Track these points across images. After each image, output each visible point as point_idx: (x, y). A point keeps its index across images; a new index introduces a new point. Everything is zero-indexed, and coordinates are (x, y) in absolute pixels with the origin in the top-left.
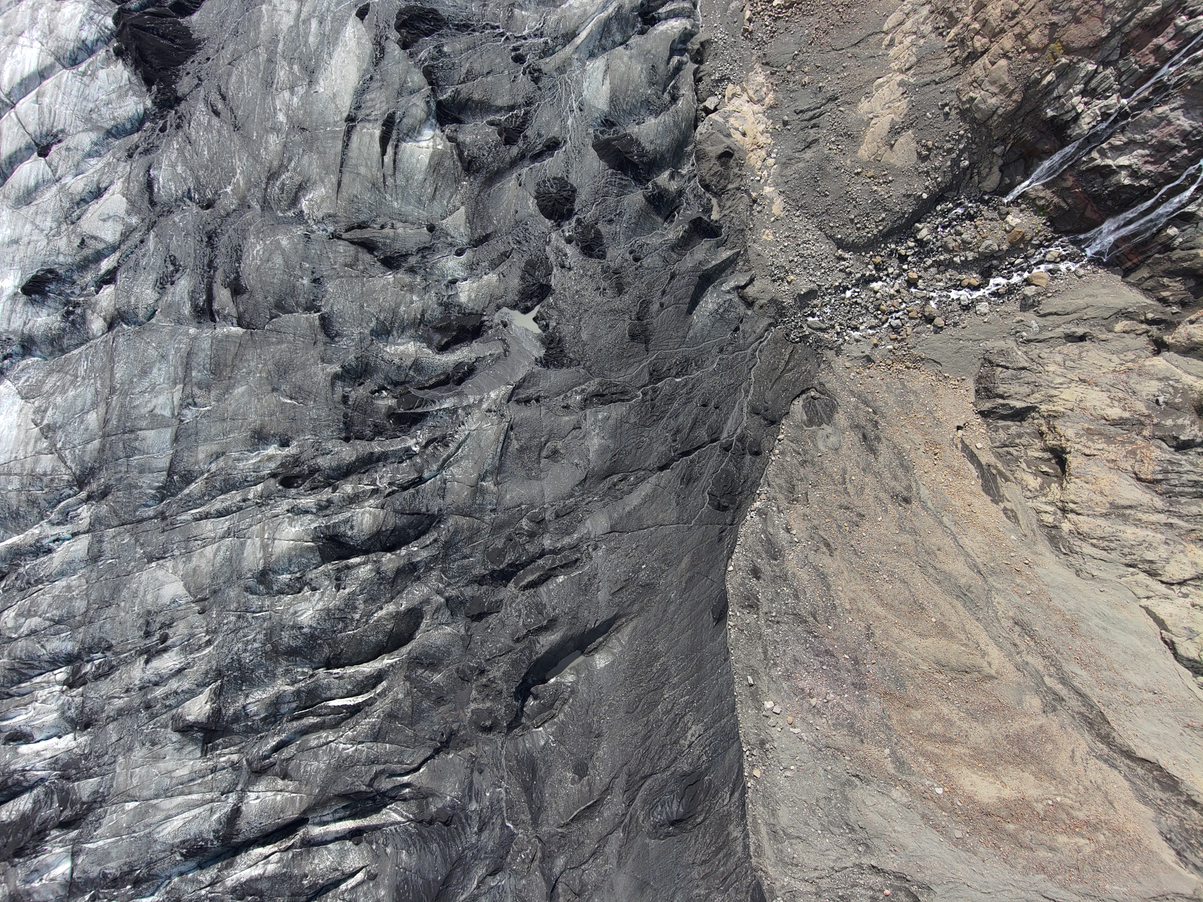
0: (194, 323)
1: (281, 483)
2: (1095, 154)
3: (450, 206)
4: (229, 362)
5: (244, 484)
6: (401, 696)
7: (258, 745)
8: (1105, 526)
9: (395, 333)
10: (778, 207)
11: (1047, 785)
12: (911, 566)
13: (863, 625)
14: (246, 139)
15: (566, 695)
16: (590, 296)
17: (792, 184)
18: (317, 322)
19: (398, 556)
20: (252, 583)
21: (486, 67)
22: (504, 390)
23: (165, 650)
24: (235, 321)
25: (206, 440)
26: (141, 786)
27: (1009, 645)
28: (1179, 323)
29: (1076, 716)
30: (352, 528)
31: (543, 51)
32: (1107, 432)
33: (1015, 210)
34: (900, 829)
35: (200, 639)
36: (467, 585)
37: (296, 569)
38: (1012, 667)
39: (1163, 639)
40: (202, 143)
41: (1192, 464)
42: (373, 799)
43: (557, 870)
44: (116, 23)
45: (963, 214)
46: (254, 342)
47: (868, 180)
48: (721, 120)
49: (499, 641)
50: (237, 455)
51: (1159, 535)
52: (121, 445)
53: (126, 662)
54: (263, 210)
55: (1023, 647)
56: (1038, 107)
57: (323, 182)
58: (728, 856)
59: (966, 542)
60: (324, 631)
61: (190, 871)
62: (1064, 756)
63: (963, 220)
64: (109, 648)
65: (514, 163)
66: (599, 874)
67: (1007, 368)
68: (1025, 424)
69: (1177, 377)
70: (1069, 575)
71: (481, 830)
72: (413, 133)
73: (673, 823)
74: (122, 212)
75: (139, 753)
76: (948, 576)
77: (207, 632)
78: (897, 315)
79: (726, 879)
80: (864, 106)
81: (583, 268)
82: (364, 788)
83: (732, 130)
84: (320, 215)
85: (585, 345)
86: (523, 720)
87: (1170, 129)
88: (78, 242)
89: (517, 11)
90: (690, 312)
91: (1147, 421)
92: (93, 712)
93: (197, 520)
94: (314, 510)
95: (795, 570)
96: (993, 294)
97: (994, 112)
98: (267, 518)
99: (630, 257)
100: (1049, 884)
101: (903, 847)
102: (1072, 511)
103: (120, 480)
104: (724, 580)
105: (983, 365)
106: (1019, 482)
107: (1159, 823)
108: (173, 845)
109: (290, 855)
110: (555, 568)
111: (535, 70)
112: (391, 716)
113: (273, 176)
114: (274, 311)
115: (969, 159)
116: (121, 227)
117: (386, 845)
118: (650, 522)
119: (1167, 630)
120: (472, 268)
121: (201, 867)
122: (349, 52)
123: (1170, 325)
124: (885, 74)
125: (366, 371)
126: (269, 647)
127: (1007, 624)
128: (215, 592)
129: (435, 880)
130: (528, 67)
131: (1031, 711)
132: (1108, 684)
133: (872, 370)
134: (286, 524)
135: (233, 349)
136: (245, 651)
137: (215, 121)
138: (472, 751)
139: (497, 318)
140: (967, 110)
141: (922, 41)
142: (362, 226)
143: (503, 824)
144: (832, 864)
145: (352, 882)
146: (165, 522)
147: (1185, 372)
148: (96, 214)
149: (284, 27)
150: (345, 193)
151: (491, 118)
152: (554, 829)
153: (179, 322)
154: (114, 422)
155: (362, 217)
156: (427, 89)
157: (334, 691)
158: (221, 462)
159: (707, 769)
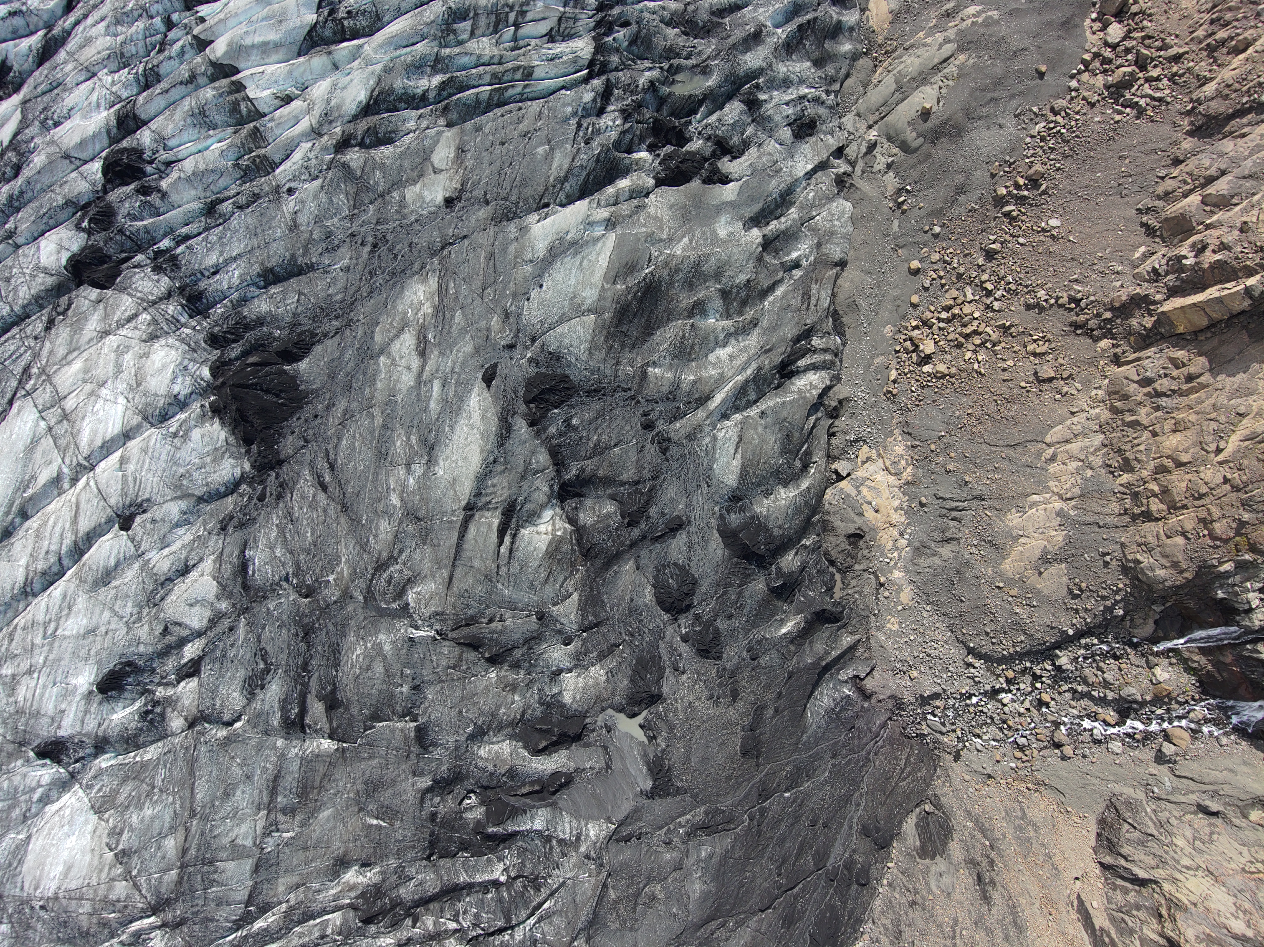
1: (361, 917)
3: (563, 590)
4: (317, 784)
9: (491, 733)
10: (906, 596)
14: (355, 523)
16: (704, 708)
17: (925, 576)
18: (413, 733)
21: (614, 438)
22: (606, 829)
25: (287, 871)
31: (676, 417)
33: (1164, 662)
40: (305, 522)
44: (213, 375)
45: (1107, 652)
46: (345, 760)
47: (1010, 598)
48: (853, 491)
50: (317, 886)
52: (199, 877)
56: (1209, 585)
57: (433, 577)
63: (1107, 657)
65: (634, 545)
67: (1135, 828)
72: (533, 517)
74: (211, 597)
78: (1024, 733)
81: (697, 672)
83: (864, 506)
84: (427, 611)
85: (694, 771)
88: (160, 629)
89: (651, 369)
103: (196, 912)
105: (1107, 806)
111: (664, 439)
113: (380, 567)
114: (368, 722)
115: (1125, 609)
116: (210, 613)
120: (579, 659)
122: (472, 427)
124: (1042, 492)
125: (457, 779)
130: (657, 434)
133: (991, 787)
135: (322, 769)
137: (321, 496)
139: (601, 720)
140: (1131, 567)
141: (1089, 473)
142: (469, 622)
148: (182, 596)
149: (403, 387)
150: (455, 589)
151: (614, 492)
153: (267, 733)
154: (193, 852)
155: (470, 612)
156: (550, 471)
158: (301, 894)
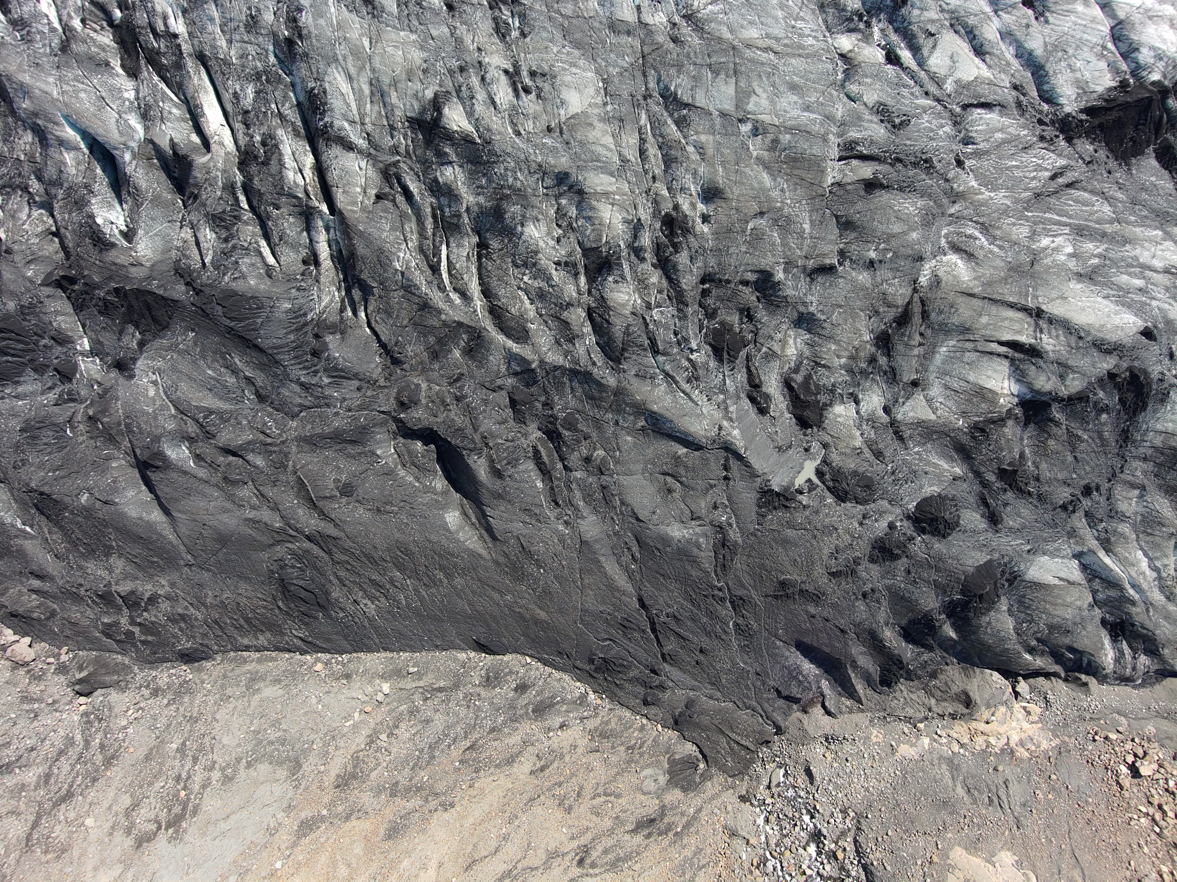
0: (839, 140)
3: (937, 404)
4: (795, 172)
5: (670, 178)
6: (443, 316)
7: (411, 172)
9: (808, 336)
10: (906, 751)
12: (512, 860)
13: (456, 799)
15: (422, 480)
16: (830, 542)
17: (930, 770)
18: (827, 261)
19: (583, 324)
22: (740, 445)
23: (515, 90)
24: (838, 180)
25: (718, 143)
26: (384, 55)
30: (616, 282)
31: (1093, 516)
36: (544, 390)
37: (580, 224)
40: (1024, 160)
43: (250, 457)
44: (1153, 83)
46: (813, 198)
47: (928, 855)
48: (1004, 698)
49: (484, 417)
50: (700, 173)
53: (507, 50)
54: (949, 215)
58: (240, 628)
60: (516, 246)
61: (295, 94)
64: (523, 35)
66: (241, 498)
71: (302, 385)
72: (1018, 374)
73: (281, 578)
74: (958, 75)
75: (417, 56)
77: (528, 132)
78: (778, 869)
79: (218, 624)
80: (1008, 858)
81: (860, 537)
83: (992, 709)
85: (779, 532)
89: (1137, 492)
92: (461, 13)
93: (640, 129)
94: (635, 244)
95: (520, 731)
98: (634, 199)
99: (867, 587)
104: (516, 651)
108: (322, 81)
109: (300, 195)
110: (551, 482)
111: (1074, 507)
112: (425, 305)
118: (586, 581)
121: (299, 106)
122: (1109, 316)
125: (772, 304)
126: (507, 191)
128: (567, 143)
129: (258, 335)
134: (626, 217)
135: (808, 176)
136: (506, 169)
137: (1046, 175)
138: (380, 381)
139: (814, 442)
142: (925, 315)
143: (304, 407)
144: (217, 737)
145: (266, 251)
146: (640, 98)
148: (959, 49)
150: (960, 299)
151: (1029, 455)
152: (292, 457)
153: (842, 125)
154: (747, 55)
155: (933, 315)
156: (1064, 392)
157: (455, 250)
158: (695, 157)
159: (330, 617)
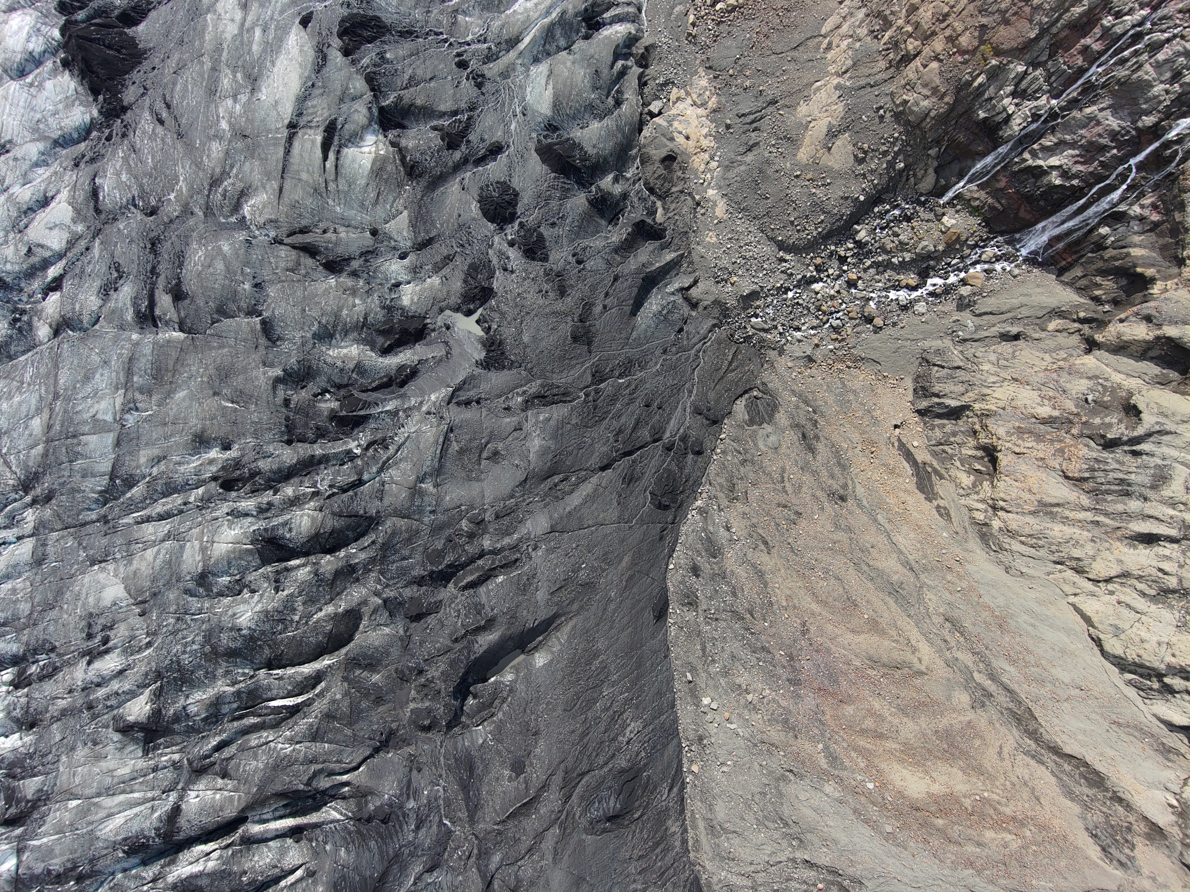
0: (137, 329)
1: (222, 486)
2: (1026, 155)
3: (393, 210)
4: (171, 367)
5: (185, 487)
6: (338, 696)
7: (200, 744)
8: (1034, 524)
9: (338, 336)
10: (721, 210)
11: (975, 780)
12: (845, 563)
13: (799, 621)
14: (190, 147)
15: (505, 694)
16: (532, 298)
17: (734, 187)
18: (258, 327)
19: (337, 558)
20: (191, 585)
21: (429, 73)
22: (445, 392)
23: (107, 652)
24: (176, 326)
25: (147, 444)
26: (83, 784)
27: (939, 642)
28: (1110, 322)
29: (1005, 712)
30: (290, 530)
31: (487, 57)
32: (1037, 431)
33: (951, 211)
34: (832, 824)
35: (140, 641)
36: (406, 586)
37: (236, 572)
38: (942, 663)
39: (1090, 635)
40: (146, 151)
41: (1118, 462)
42: (313, 797)
43: (492, 867)
44: (63, 35)
45: (900, 216)
46: (196, 347)
47: (807, 183)
48: (665, 124)
49: (438, 642)
50: (178, 458)
51: (1085, 533)
52: (64, 450)
53: (69, 664)
54: (205, 216)
55: (953, 644)
56: (970, 108)
57: (264, 188)
58: (666, 850)
59: (899, 539)
60: (263, 633)
61: (133, 867)
62: (992, 752)
63: (900, 222)
65: (457, 168)
66: (535, 870)
67: (943, 367)
68: (960, 422)
69: (1106, 376)
70: (998, 572)
71: (418, 828)
72: (355, 138)
73: (609, 819)
74: (68, 221)
75: (81, 753)
76: (881, 573)
77: (148, 634)
78: (838, 315)
79: (663, 873)
80: (803, 109)
81: (525, 270)
82: (301, 787)
83: (675, 134)
84: (262, 220)
85: (526, 347)
86: (463, 719)
87: (1099, 129)
88: (25, 250)
89: (460, 17)
90: (634, 312)
91: (1076, 420)
92: (38, 712)
93: (138, 523)
94: (255, 513)
95: (734, 568)
96: (932, 294)
97: (927, 115)
98: (207, 521)
99: (573, 260)
100: (977, 879)
101: (835, 842)
102: (1002, 509)
103: (63, 484)
104: (665, 579)
105: (920, 365)
106: (953, 480)
107: (1085, 819)
108: (115, 842)
109: (230, 853)
110: (495, 569)
111: (478, 76)
112: (329, 716)
113: (215, 183)
114: (215, 316)
115: (905, 161)
116: (67, 235)
117: (326, 843)
118: (590, 522)
119: (1093, 627)
120: (415, 271)
121: (145, 863)
122: (291, 60)
123: (1100, 323)
124: (823, 78)
125: (308, 374)
126: (208, 649)
127: (938, 620)
128: (155, 594)
129: (371, 877)
130: (472, 72)
131: (960, 707)
132: (1035, 680)
133: (813, 370)
134: (225, 527)
135: (174, 354)
136: (184, 652)
137: (160, 129)
138: (411, 750)
139: (440, 320)
140: (901, 113)
141: (858, 44)
142: (304, 231)
143: (441, 821)
144: (767, 859)
145: (291, 879)
146: (108, 526)
147: (1115, 370)
148: (43, 223)
149: (228, 36)
150: (286, 200)
151: (435, 123)
152: (490, 826)
153: (122, 328)
154: (58, 427)
155: (304, 222)
156: (369, 95)
157: (275, 692)
158: (162, 466)
159: (645, 765)
